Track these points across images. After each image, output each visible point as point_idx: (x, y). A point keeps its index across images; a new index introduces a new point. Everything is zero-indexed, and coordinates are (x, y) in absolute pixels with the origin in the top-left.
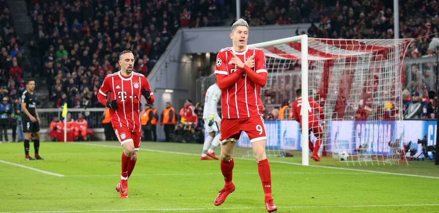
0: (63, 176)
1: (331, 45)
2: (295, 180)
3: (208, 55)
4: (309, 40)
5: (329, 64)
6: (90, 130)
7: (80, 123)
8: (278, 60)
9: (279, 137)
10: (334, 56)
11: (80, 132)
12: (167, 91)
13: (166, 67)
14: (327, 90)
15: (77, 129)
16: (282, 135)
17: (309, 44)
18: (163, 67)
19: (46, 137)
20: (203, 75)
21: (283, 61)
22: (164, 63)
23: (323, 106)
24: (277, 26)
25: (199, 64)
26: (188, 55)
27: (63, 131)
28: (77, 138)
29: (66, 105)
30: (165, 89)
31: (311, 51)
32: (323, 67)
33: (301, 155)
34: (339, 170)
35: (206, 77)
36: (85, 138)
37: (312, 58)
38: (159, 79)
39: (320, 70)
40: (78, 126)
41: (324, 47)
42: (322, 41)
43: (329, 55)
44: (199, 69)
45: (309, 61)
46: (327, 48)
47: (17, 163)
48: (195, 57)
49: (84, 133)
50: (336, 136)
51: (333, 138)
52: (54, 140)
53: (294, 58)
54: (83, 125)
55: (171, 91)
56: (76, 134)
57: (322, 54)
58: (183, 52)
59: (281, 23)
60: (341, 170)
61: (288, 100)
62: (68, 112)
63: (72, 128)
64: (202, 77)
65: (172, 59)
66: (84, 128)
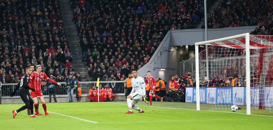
0: (97, 123)
1: (264, 39)
2: (242, 124)
3: (187, 47)
4: (250, 36)
5: (263, 52)
6: (114, 95)
7: (108, 90)
8: (231, 49)
9: (232, 97)
10: (266, 46)
11: (108, 96)
12: (161, 69)
13: (161, 54)
14: (262, 68)
15: (106, 94)
16: (234, 96)
17: (250, 38)
18: (159, 55)
19: (86, 99)
20: (184, 59)
21: (234, 50)
22: (159, 52)
23: (260, 77)
24: (230, 28)
25: (182, 53)
26: (174, 47)
27: (97, 95)
28: (106, 99)
29: (98, 79)
30: (160, 68)
31: (252, 43)
32: (259, 53)
33: (246, 108)
34: (269, 117)
35: (186, 61)
36: (111, 100)
37: (252, 48)
38: (156, 62)
39: (257, 55)
40: (107, 92)
41: (260, 40)
42: (259, 37)
43: (263, 46)
44: (181, 56)
45: (250, 49)
46: (262, 41)
47: (69, 115)
48: (179, 48)
49: (110, 96)
50: (268, 96)
51: (265, 97)
52: (91, 101)
53: (241, 48)
54: (109, 92)
55: (164, 70)
56: (105, 97)
57: (259, 45)
58: (171, 45)
59: (233, 26)
60: (271, 117)
61: (237, 74)
62: (100, 83)
63: (103, 93)
64: (183, 61)
65: (164, 49)
66: (110, 93)
